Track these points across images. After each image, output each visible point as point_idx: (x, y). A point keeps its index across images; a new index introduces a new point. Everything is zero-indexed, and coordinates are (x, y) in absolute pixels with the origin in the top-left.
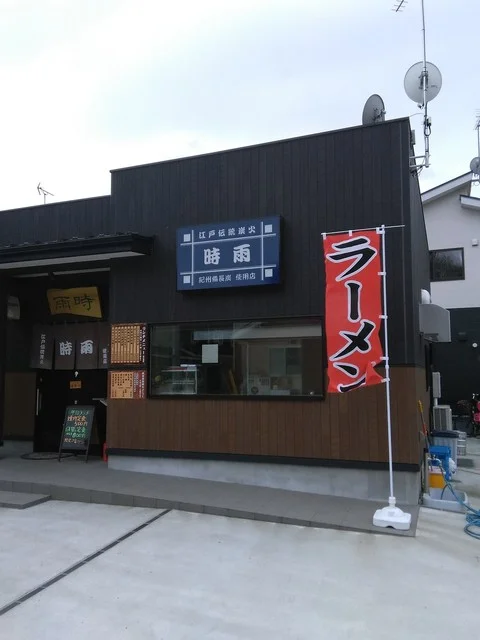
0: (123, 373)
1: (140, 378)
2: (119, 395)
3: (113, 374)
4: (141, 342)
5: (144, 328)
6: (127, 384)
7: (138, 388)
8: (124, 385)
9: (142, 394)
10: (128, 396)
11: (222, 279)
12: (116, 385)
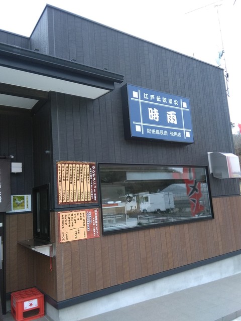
0: (74, 213)
1: (93, 215)
2: (71, 238)
3: (62, 215)
4: (92, 181)
5: (94, 167)
6: (80, 223)
7: (91, 226)
8: (77, 226)
9: (96, 232)
10: (82, 236)
11: (162, 133)
12: (66, 227)
